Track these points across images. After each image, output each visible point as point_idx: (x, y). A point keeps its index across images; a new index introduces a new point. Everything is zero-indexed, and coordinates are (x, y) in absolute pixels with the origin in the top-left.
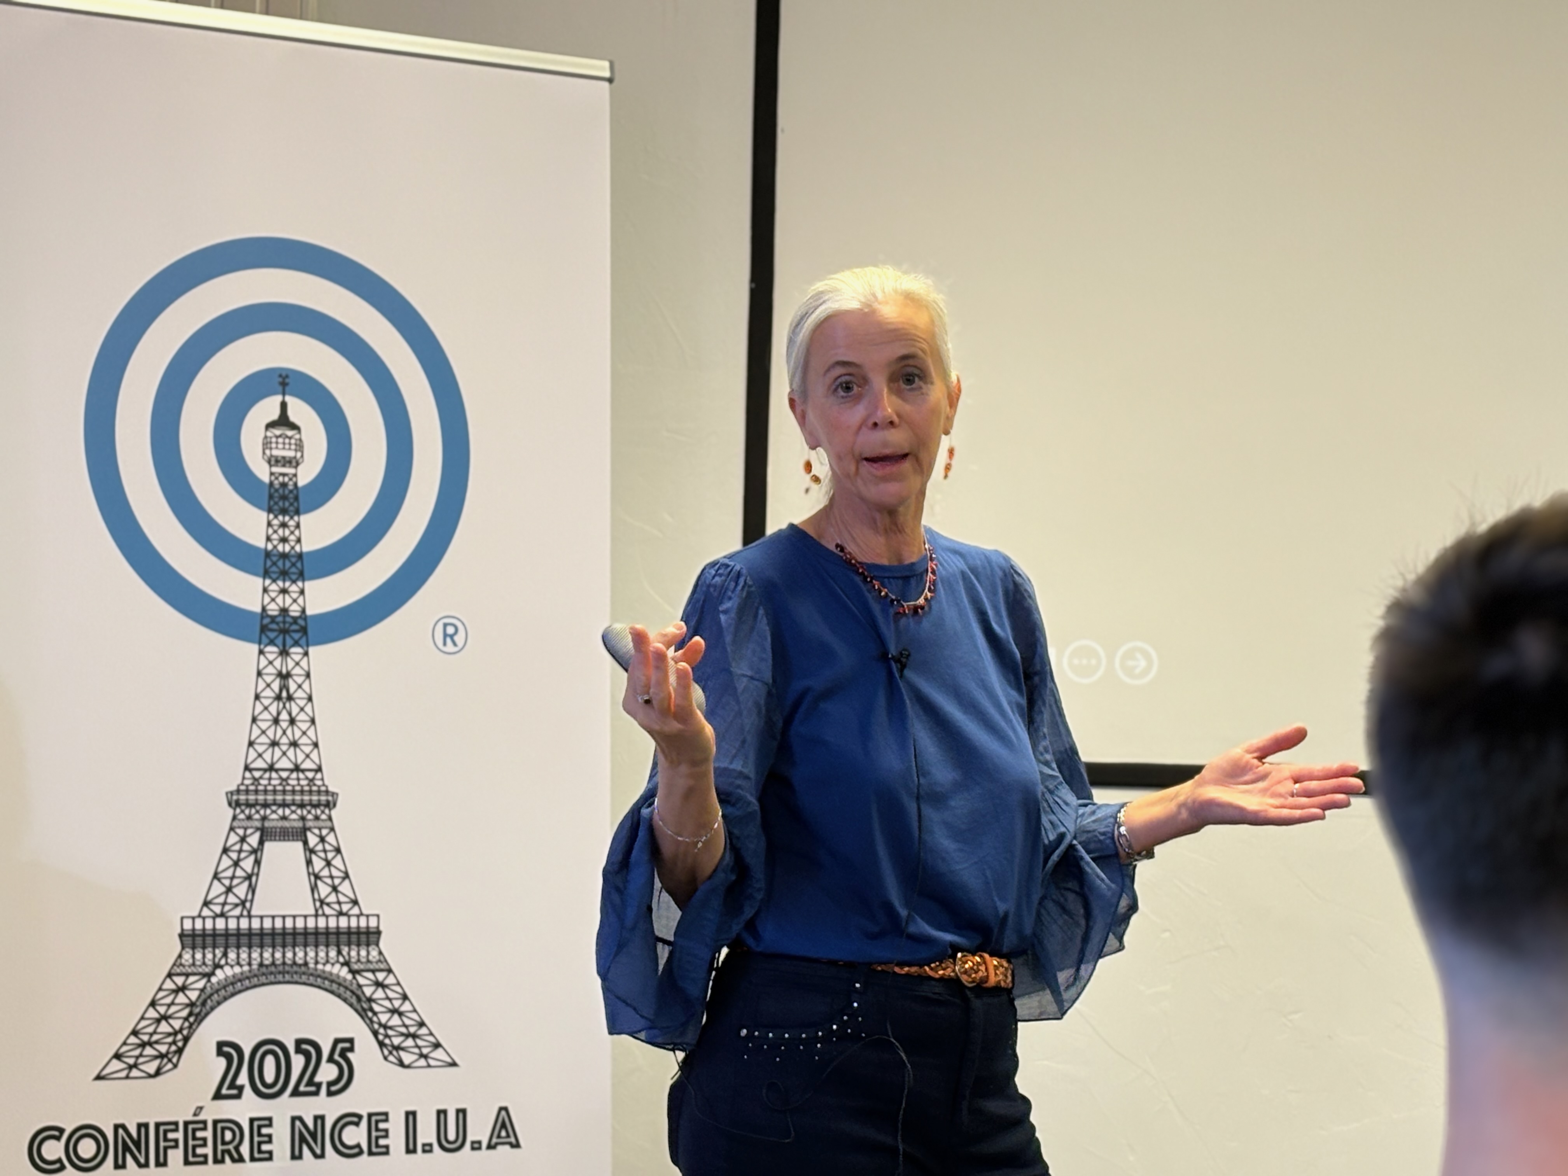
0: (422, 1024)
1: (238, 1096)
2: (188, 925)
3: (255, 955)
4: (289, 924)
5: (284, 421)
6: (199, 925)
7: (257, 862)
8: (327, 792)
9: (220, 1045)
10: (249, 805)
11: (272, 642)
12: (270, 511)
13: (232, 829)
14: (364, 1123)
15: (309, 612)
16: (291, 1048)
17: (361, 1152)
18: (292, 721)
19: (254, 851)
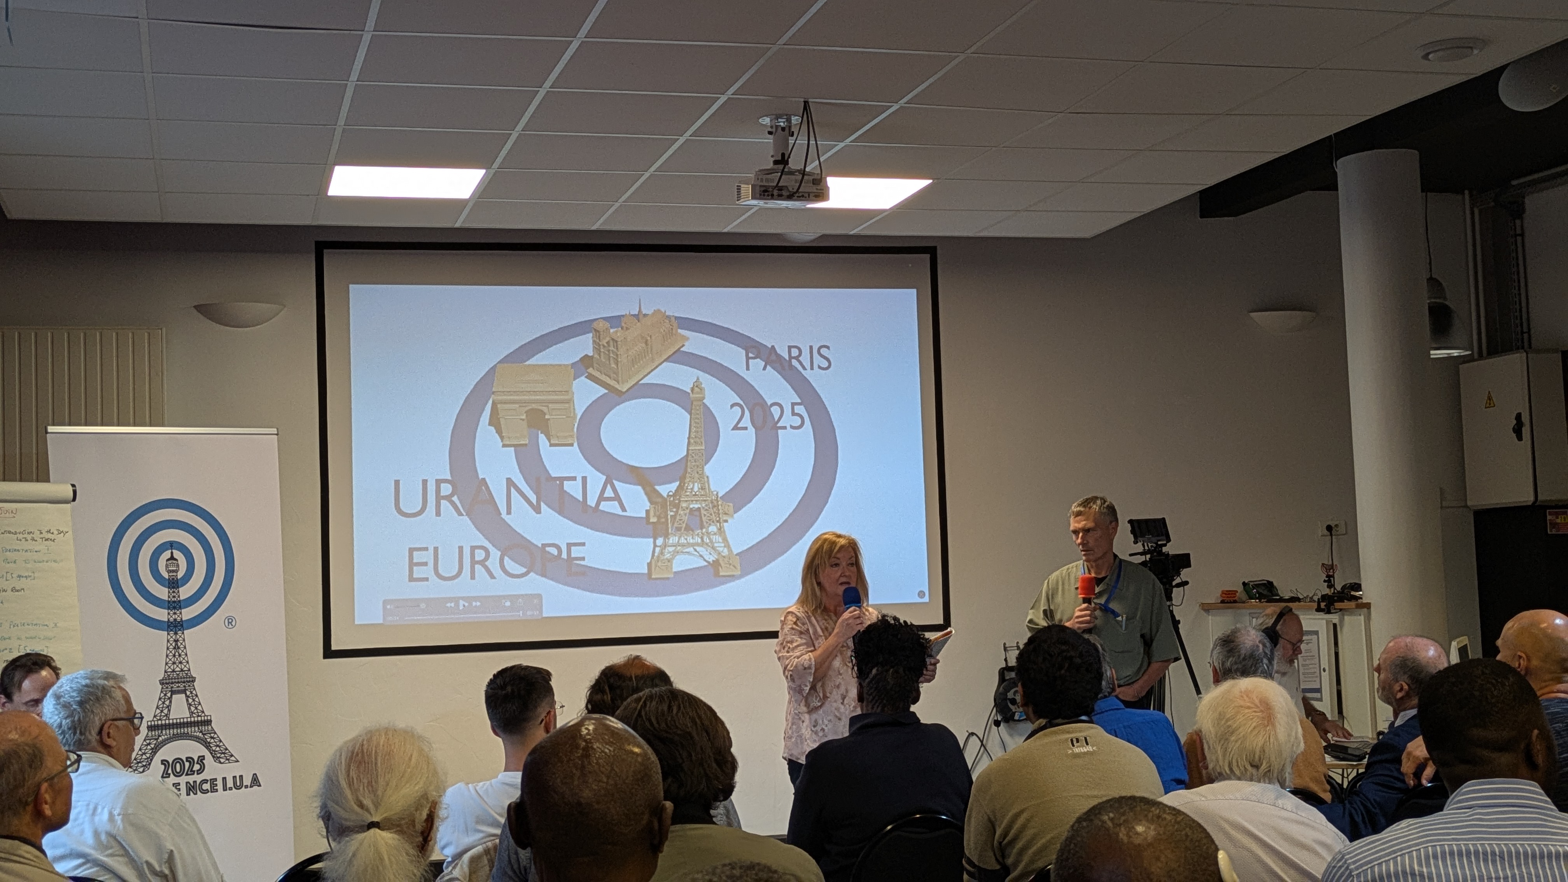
0: (226, 749)
1: (169, 777)
2: (149, 723)
3: (171, 732)
4: (182, 720)
5: (172, 558)
6: (153, 723)
7: (171, 702)
8: (192, 677)
9: (162, 761)
10: (167, 683)
11: (172, 630)
12: (169, 588)
13: (162, 692)
14: (209, 783)
15: (183, 619)
16: (185, 760)
17: (208, 792)
18: (180, 655)
19: (169, 698)
